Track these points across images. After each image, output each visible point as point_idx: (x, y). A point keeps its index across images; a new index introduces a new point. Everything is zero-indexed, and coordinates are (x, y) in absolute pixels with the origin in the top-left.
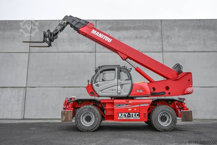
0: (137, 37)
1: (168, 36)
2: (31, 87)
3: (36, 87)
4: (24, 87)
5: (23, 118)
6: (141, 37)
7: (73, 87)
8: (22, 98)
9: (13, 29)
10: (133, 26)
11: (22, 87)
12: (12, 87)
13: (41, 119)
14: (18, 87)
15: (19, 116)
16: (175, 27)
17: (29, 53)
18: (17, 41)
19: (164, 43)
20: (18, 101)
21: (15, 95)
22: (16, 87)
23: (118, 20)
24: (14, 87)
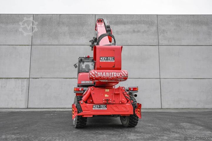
0: (134, 31)
1: (163, 30)
2: (34, 78)
3: (38, 78)
5: (27, 107)
6: (138, 31)
7: (74, 78)
8: (25, 88)
10: (131, 20)
11: (25, 78)
12: (15, 78)
13: (44, 108)
14: (21, 78)
16: (170, 22)
19: (160, 37)
20: (22, 91)
21: (19, 86)
22: (20, 78)
23: (116, 15)
24: (18, 78)
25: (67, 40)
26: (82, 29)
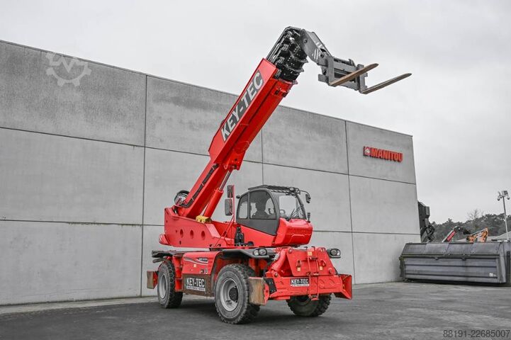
1: (270, 133)
7: (94, 223)
13: (9, 305)
16: (280, 120)
19: (265, 146)
25: (79, 125)
26: (117, 104)
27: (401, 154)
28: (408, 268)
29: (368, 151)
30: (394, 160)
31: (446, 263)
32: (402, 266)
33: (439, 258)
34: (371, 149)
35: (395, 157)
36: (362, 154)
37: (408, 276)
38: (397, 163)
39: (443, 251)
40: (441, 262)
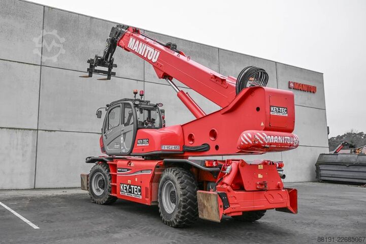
4: (34, 130)
9: (8, 14)
15: (25, 183)
17: (41, 66)
18: (18, 39)
27: (315, 87)
28: (322, 172)
29: (292, 85)
30: (310, 92)
31: (356, 170)
32: (318, 170)
33: (350, 165)
34: (294, 83)
35: (311, 90)
36: (288, 87)
37: (322, 178)
38: (312, 94)
39: (353, 160)
40: (351, 169)
